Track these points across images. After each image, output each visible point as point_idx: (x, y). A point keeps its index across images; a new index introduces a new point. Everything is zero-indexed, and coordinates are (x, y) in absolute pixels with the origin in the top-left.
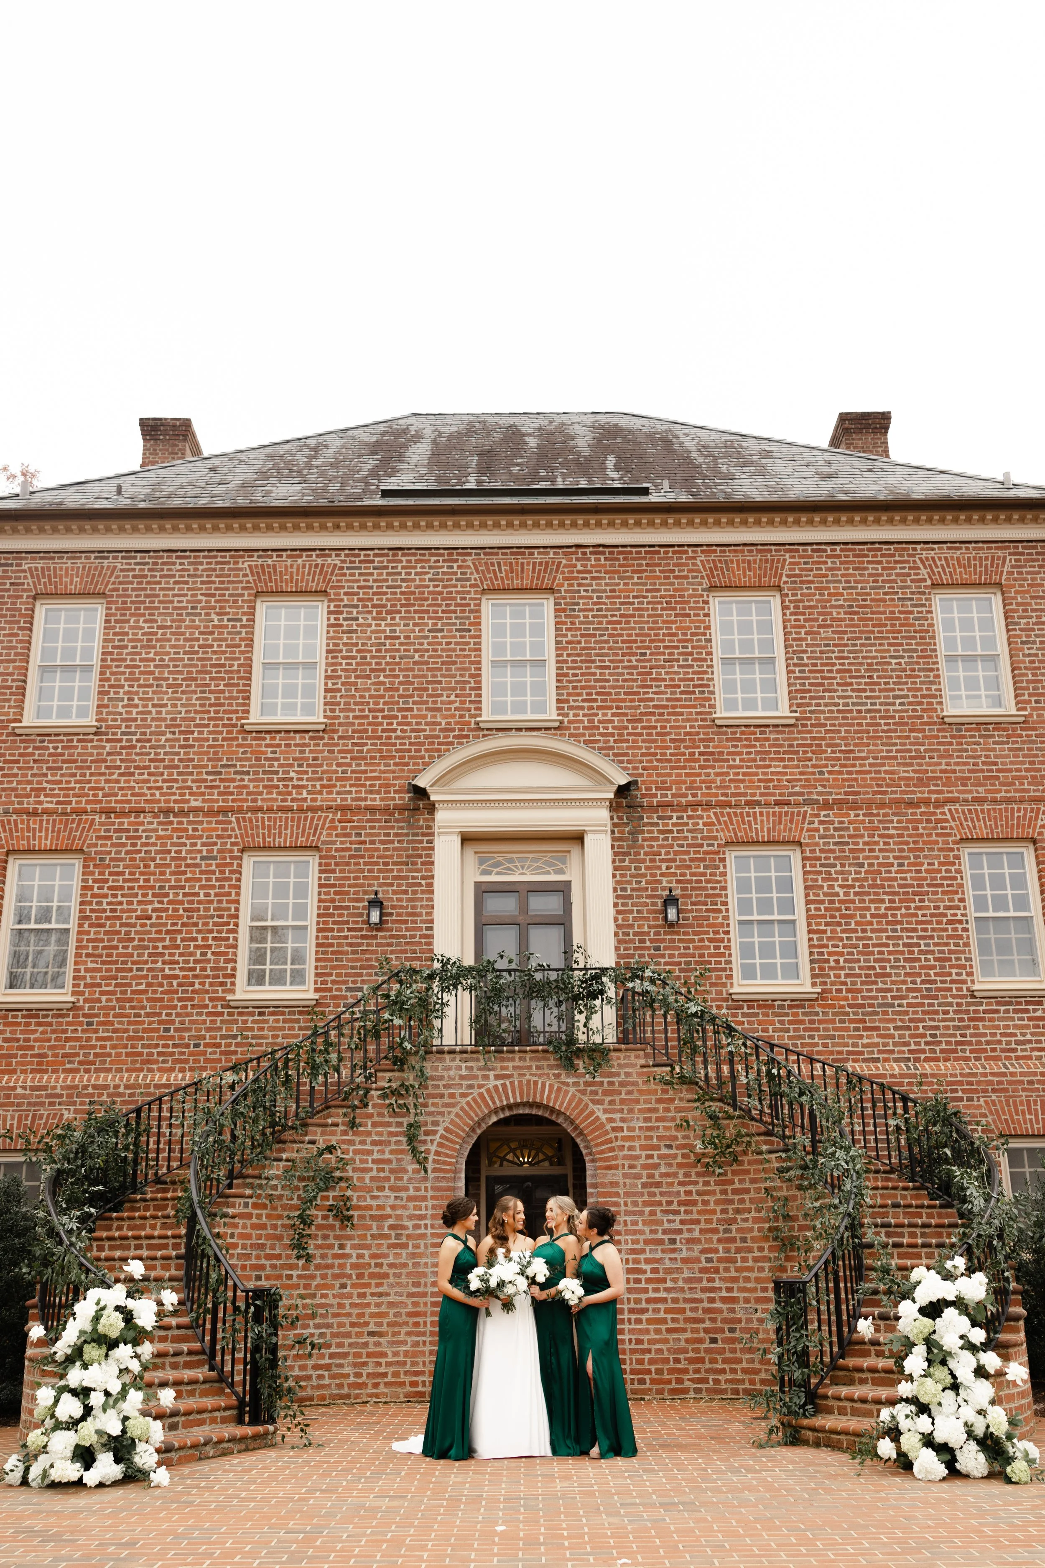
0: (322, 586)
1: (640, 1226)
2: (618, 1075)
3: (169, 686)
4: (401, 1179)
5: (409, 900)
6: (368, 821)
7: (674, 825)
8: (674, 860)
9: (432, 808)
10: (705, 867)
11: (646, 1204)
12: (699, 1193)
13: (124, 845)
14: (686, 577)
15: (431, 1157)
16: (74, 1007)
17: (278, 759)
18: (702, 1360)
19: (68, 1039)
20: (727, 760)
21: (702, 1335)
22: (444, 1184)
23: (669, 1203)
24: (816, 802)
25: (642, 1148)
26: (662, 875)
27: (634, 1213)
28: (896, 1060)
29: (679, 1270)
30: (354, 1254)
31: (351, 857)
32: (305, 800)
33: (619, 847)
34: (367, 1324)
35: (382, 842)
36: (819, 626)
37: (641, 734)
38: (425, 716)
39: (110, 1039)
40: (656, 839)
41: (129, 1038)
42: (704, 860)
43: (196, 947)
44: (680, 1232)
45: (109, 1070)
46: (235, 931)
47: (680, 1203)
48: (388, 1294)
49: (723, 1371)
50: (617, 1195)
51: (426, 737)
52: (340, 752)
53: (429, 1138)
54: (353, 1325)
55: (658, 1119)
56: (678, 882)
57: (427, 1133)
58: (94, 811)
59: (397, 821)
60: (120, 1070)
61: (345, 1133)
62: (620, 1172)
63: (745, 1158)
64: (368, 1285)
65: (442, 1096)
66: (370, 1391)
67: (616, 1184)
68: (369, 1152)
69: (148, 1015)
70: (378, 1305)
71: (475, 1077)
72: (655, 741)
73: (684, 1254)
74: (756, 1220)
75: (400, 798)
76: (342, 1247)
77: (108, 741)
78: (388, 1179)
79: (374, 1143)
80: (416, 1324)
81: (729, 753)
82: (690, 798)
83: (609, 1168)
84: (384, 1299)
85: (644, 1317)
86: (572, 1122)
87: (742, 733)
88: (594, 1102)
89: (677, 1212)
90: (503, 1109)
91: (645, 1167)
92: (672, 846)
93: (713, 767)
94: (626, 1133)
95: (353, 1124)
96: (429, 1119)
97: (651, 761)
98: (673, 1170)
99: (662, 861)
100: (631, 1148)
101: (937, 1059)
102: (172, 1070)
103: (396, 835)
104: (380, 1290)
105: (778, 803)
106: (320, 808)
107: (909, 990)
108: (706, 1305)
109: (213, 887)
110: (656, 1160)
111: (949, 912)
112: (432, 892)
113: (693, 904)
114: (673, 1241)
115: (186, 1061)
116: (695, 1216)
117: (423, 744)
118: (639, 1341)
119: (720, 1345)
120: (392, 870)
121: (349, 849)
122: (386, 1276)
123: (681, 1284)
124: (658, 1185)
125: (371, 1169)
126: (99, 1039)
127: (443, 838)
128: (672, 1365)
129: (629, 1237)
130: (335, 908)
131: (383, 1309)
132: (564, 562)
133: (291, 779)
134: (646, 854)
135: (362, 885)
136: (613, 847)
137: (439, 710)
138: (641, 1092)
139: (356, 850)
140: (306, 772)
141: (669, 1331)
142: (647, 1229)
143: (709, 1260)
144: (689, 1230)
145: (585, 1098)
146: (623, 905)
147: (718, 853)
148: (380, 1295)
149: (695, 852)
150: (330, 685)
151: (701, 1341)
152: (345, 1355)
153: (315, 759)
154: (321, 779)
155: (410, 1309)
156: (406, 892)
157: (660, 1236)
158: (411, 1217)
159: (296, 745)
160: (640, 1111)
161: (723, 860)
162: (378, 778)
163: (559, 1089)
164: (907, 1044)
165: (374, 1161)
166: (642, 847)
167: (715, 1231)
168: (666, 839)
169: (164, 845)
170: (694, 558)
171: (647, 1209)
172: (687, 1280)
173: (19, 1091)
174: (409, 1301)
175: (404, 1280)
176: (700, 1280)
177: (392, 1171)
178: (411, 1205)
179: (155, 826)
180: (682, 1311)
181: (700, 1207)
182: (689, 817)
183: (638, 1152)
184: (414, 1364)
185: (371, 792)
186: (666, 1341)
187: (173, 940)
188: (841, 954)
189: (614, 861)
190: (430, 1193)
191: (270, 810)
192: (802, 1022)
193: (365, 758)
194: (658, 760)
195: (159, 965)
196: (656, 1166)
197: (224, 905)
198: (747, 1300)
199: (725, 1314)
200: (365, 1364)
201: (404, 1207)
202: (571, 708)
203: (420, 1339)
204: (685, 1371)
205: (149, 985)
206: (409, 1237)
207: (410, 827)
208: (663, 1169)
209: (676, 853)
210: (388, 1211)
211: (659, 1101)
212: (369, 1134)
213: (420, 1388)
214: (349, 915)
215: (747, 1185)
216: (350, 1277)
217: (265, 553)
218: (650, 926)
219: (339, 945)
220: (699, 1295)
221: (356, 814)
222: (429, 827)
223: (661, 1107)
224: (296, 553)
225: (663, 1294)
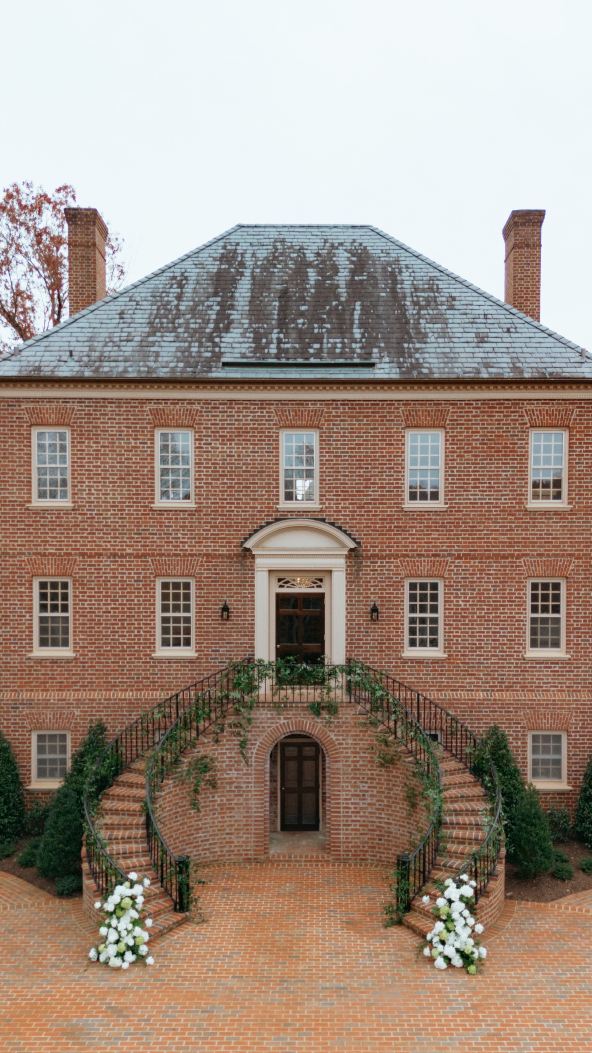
0: (191, 422)
1: (350, 788)
2: (341, 718)
3: (110, 482)
4: (240, 765)
5: (242, 605)
6: (221, 562)
7: (379, 566)
8: (377, 586)
9: (253, 557)
10: (394, 590)
11: (353, 778)
12: (377, 775)
13: (93, 573)
14: (393, 420)
15: (254, 756)
16: (75, 659)
17: (171, 526)
18: (374, 847)
19: (73, 674)
20: (409, 531)
21: (375, 837)
22: (259, 768)
23: (363, 778)
24: (454, 555)
25: (352, 753)
26: (371, 593)
27: (347, 782)
28: (482, 691)
29: (366, 808)
30: (219, 799)
31: (212, 581)
32: (187, 550)
33: (350, 578)
34: (225, 830)
35: (228, 574)
36: (465, 452)
37: (364, 515)
38: (249, 503)
39: (94, 674)
40: (369, 574)
41: (104, 674)
42: (393, 586)
43: (135, 628)
44: (367, 791)
45: (95, 690)
46: (154, 620)
47: (369, 779)
48: (234, 817)
49: (383, 853)
50: (339, 774)
51: (250, 515)
52: (204, 523)
53: (252, 747)
54: (219, 830)
55: (360, 740)
56: (379, 597)
57: (252, 744)
58: (76, 554)
59: (235, 562)
60: (100, 690)
61: (213, 746)
62: (341, 764)
63: (399, 763)
64: (225, 813)
65: (258, 727)
66: (227, 857)
67: (339, 769)
68: (225, 754)
69: (112, 662)
70: (230, 821)
71: (274, 719)
72: (371, 519)
73: (369, 801)
74: (401, 791)
75: (237, 550)
76: (213, 797)
77: (80, 514)
78: (233, 765)
79: (227, 749)
80: (247, 830)
81: (410, 527)
82: (388, 552)
83: (336, 762)
84: (233, 819)
85: (350, 828)
86: (320, 739)
87: (418, 515)
88: (330, 731)
89: (366, 783)
90: (287, 732)
91: (353, 761)
92: (377, 578)
93: (401, 534)
94: (344, 746)
95: (217, 741)
96: (253, 738)
97: (368, 531)
98: (366, 763)
99: (371, 586)
100: (347, 753)
101: (503, 691)
102: (126, 690)
103: (235, 570)
104: (231, 815)
105: (434, 555)
106: (195, 555)
107: (492, 656)
108: (378, 824)
109: (141, 597)
110: (358, 759)
111: (517, 616)
112: (254, 601)
113: (386, 609)
114: (364, 795)
115: (133, 686)
116: (374, 785)
117: (248, 519)
118: (347, 838)
119: (383, 842)
120: (233, 589)
121: (211, 577)
122: (233, 808)
123: (367, 814)
124: (358, 770)
125: (225, 761)
126: (89, 674)
127: (259, 573)
128: (361, 848)
129: (344, 793)
130: (205, 609)
131: (232, 823)
132: (325, 410)
133: (179, 538)
134: (364, 582)
135: (218, 597)
136: (346, 578)
137: (256, 499)
138: (352, 727)
139: (215, 578)
140: (187, 534)
141: (361, 834)
142: (352, 790)
143: (380, 805)
144: (372, 791)
145: (326, 729)
146: (351, 609)
147: (400, 582)
148: (231, 817)
149: (389, 582)
150: (198, 484)
151: (374, 839)
152: (215, 844)
153: (191, 526)
154: (195, 538)
155: (244, 823)
156: (240, 601)
157: (358, 793)
158: (245, 783)
159: (181, 519)
160: (352, 736)
161: (403, 585)
162: (224, 538)
163: (314, 725)
164: (489, 683)
165: (228, 758)
166: (361, 578)
167: (383, 792)
168: (374, 574)
169: (114, 573)
170: (398, 408)
171: (353, 781)
172: (370, 813)
173: (52, 701)
174: (244, 819)
175: (242, 810)
176: (375, 813)
177: (236, 762)
178: (244, 777)
179: (108, 563)
180: (367, 826)
181: (377, 781)
182: (387, 562)
183: (349, 755)
184: (246, 846)
185: (221, 546)
186: (359, 838)
187: (123, 624)
188: (460, 636)
189: (347, 586)
190: (253, 772)
191: (169, 555)
192: (437, 671)
193: (217, 527)
194: (372, 531)
195: (117, 637)
196: (358, 761)
197: (148, 606)
198: (395, 825)
199: (386, 829)
200: (224, 847)
201: (241, 778)
202: (327, 500)
203: (249, 836)
204: (367, 851)
205: (112, 647)
206: (244, 791)
207: (242, 566)
208: (361, 763)
209: (379, 582)
210: (234, 780)
211: (360, 731)
213: (249, 857)
214: (212, 612)
215: (398, 775)
216: (217, 810)
217: (158, 401)
218: (364, 621)
219: (207, 628)
220: (374, 820)
221: (213, 558)
222: (252, 566)
223: (361, 734)
224: (175, 402)
225: (358, 819)
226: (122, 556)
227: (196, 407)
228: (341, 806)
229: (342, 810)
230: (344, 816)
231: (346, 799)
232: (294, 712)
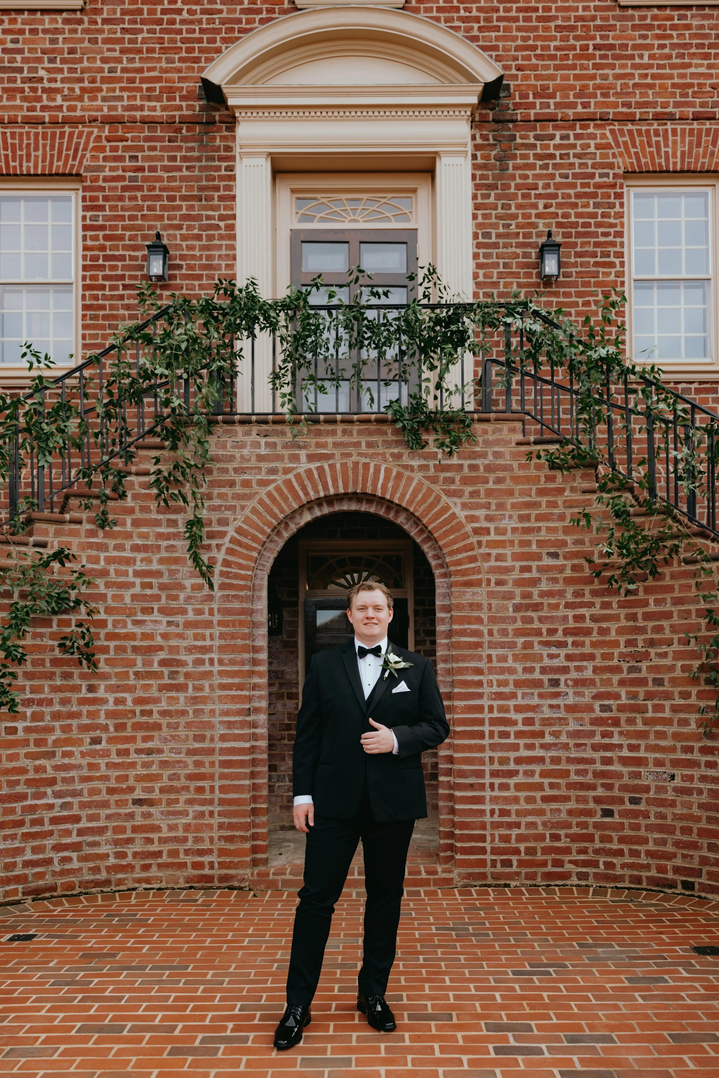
1: (510, 663)
2: (484, 455)
4: (176, 598)
5: (203, 248)
6: (147, 139)
7: (556, 147)
8: (555, 196)
9: (231, 121)
10: (596, 205)
11: (519, 633)
12: (594, 619)
15: (218, 569)
17: (20, 51)
18: (590, 838)
20: (632, 57)
21: (592, 805)
22: (236, 605)
23: (552, 632)
25: (516, 557)
26: (538, 216)
27: (502, 645)
29: (563, 721)
30: (111, 698)
31: (124, 189)
32: (60, 108)
33: (483, 177)
34: (131, 789)
35: (166, 169)
37: (516, 19)
40: (532, 167)
42: (594, 195)
44: (565, 670)
47: (567, 632)
48: (160, 751)
49: (620, 853)
50: (479, 620)
51: (223, 22)
52: (105, 41)
53: (214, 542)
54: (111, 791)
55: (539, 518)
56: (559, 225)
57: (211, 536)
59: (185, 139)
61: (91, 533)
62: (482, 590)
63: (668, 570)
64: (132, 739)
65: (232, 484)
66: (138, 874)
67: (478, 606)
68: (129, 561)
70: (146, 765)
71: (279, 458)
72: (535, 29)
73: (571, 700)
74: (678, 655)
75: (189, 107)
76: (91, 689)
78: (157, 598)
79: (136, 548)
80: (200, 790)
81: (635, 47)
82: (580, 109)
83: (469, 584)
84: (155, 757)
85: (512, 781)
86: (417, 521)
87: (654, 18)
88: (449, 493)
89: (562, 645)
90: (319, 502)
91: (519, 583)
92: (552, 176)
93: (613, 67)
94: (493, 537)
95: (103, 522)
96: (215, 516)
97: (528, 58)
98: (558, 587)
99: (538, 196)
100: (499, 558)
103: (184, 159)
104: (149, 745)
105: (697, 117)
106: (81, 121)
108: (599, 767)
110: (535, 574)
112: (233, 237)
113: (577, 255)
114: (555, 683)
116: (587, 650)
117: (218, 31)
118: (504, 813)
119: (617, 819)
120: (179, 208)
121: (122, 178)
122: (157, 727)
123: (564, 739)
124: (537, 607)
125: (133, 585)
127: (246, 161)
128: (548, 842)
129: (494, 677)
130: (106, 258)
131: (154, 770)
133: (41, 80)
134: (518, 187)
135: (140, 228)
136: (474, 177)
138: (515, 479)
139: (132, 179)
140: (61, 70)
141: (545, 799)
142: (519, 667)
143: (605, 708)
144: (578, 669)
145: (437, 488)
146: (486, 256)
147: (613, 186)
148: (150, 752)
149: (583, 185)
151: (589, 813)
152: (101, 831)
153: (72, 51)
154: (81, 80)
155: (191, 769)
156: (198, 237)
157: (537, 675)
158: (190, 650)
159: (45, 31)
160: (514, 506)
161: (619, 196)
162: (158, 80)
163: (399, 476)
165: (137, 574)
166: (513, 177)
167: (616, 670)
168: (545, 167)
171: (520, 640)
172: (573, 734)
174: (190, 760)
175: (182, 732)
176: (592, 734)
177: (162, 587)
178: (190, 633)
180: (566, 774)
181: (595, 637)
182: (577, 137)
183: (509, 563)
184: (197, 840)
185: (149, 99)
186: (541, 812)
189: (475, 197)
190: (217, 617)
191: (13, 122)
193: (140, 51)
194: (538, 57)
196: (534, 582)
198: (659, 763)
199: (626, 780)
200: (130, 841)
201: (181, 636)
203: (206, 809)
204: (567, 851)
206: (187, 675)
207: (203, 147)
208: (544, 586)
209: (558, 186)
210: (159, 640)
211: (541, 492)
212: (128, 536)
213: (207, 871)
214: (124, 268)
215: (668, 607)
216: (105, 728)
218: (519, 285)
219: (112, 307)
220: (588, 754)
221: (130, 130)
222: (228, 149)
223: (544, 500)
225: (539, 753)
228: (486, 715)
229: (486, 729)
230: (493, 747)
231: (499, 696)
232: (339, 438)
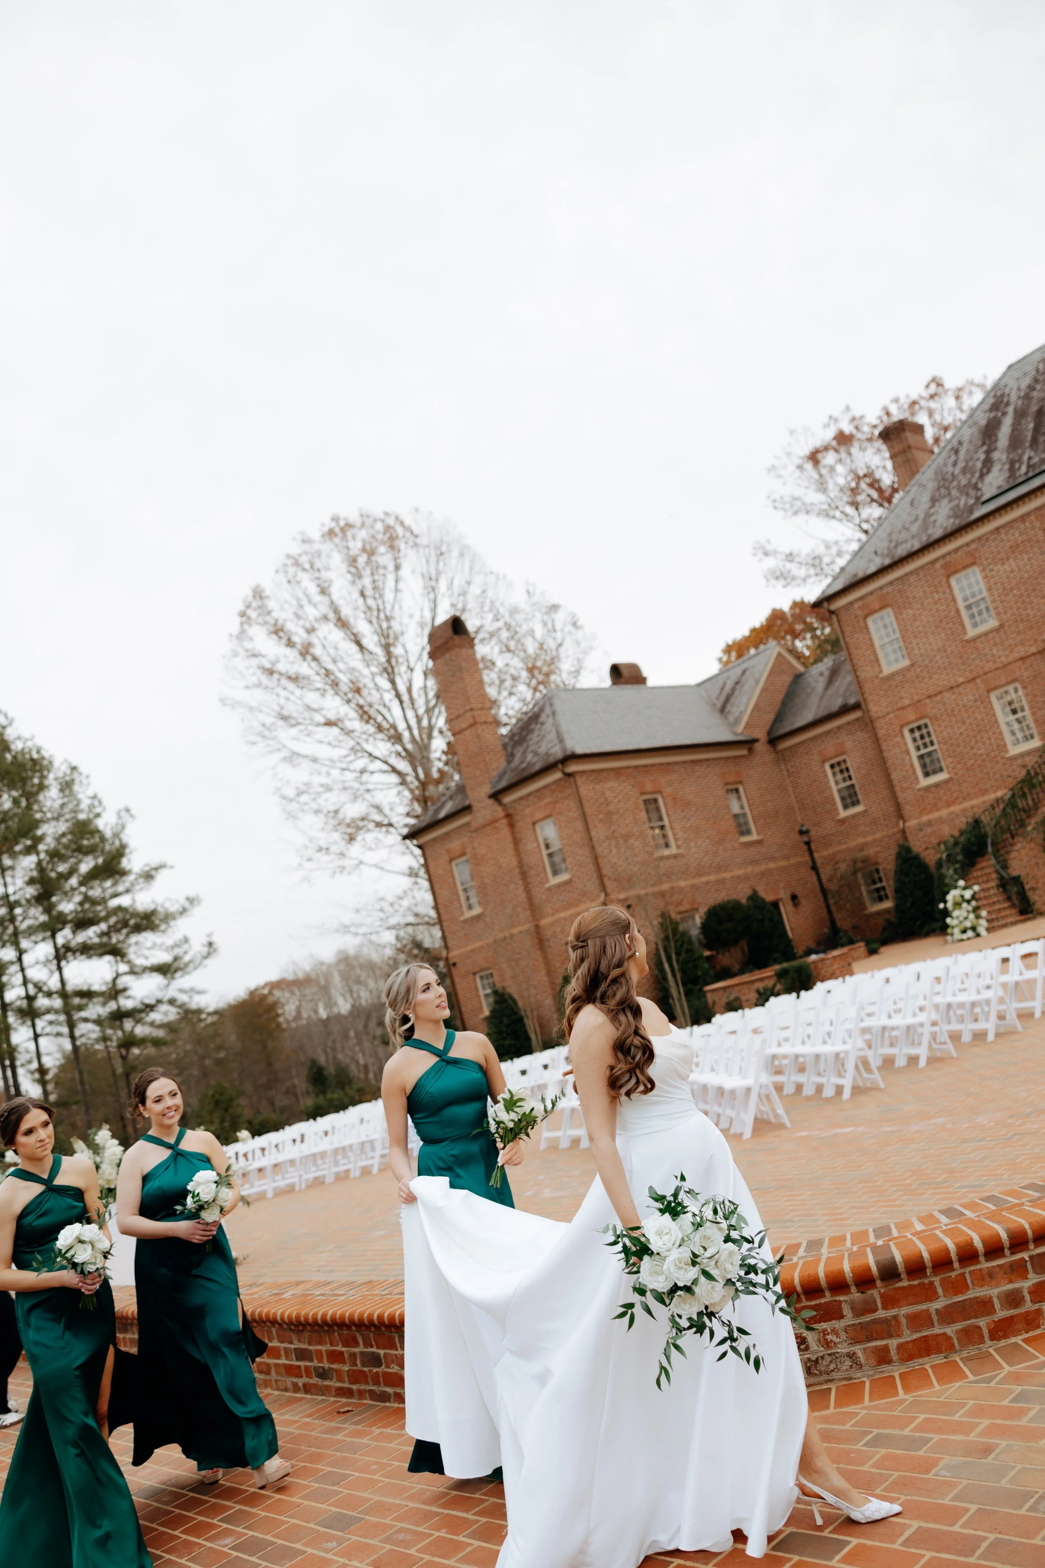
0: (974, 560)
3: (931, 634)
13: (942, 708)
16: (952, 779)
17: (986, 647)
19: (954, 791)
31: (1033, 679)
32: (1005, 661)
35: (1043, 667)
38: (1041, 602)
39: (969, 787)
41: (976, 784)
43: (987, 739)
45: (974, 799)
46: (998, 727)
52: (1011, 634)
58: (925, 699)
60: (977, 798)
69: (979, 772)
77: (918, 667)
102: (996, 791)
106: (1012, 662)
109: (984, 712)
115: (1001, 786)
121: (1032, 675)
126: (965, 788)
130: (1036, 703)
133: (995, 654)
140: (1000, 649)
150: (996, 606)
153: (1001, 641)
154: (1008, 649)
159: (992, 639)
162: (1031, 639)
169: (957, 702)
179: (950, 696)
185: (1030, 647)
187: (976, 739)
191: (992, 671)
193: (1022, 633)
195: (975, 751)
197: (990, 718)
205: (974, 761)
214: (1042, 704)
217: (944, 556)
224: (956, 550)
226: (958, 686)
227: (973, 546)
